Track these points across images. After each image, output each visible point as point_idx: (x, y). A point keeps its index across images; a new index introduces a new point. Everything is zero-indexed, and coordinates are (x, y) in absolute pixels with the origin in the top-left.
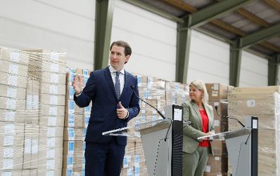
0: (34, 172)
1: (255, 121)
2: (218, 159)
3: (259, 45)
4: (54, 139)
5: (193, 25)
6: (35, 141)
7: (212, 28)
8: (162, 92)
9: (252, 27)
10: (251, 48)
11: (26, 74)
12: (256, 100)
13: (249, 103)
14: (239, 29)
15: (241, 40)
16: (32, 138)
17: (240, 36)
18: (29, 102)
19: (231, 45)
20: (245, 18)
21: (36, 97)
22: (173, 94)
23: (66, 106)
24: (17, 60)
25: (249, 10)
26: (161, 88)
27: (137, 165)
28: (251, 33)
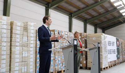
0: (26, 62)
1: (99, 44)
2: (84, 56)
3: (92, 23)
4: (32, 52)
5: (73, 16)
6: (26, 52)
7: (79, 18)
8: (67, 36)
9: (90, 17)
10: (90, 23)
11: (22, 30)
12: (96, 38)
13: (93, 39)
14: (86, 18)
15: (87, 21)
16: (25, 51)
17: (87, 20)
18: (24, 39)
19: (84, 22)
20: (88, 15)
21: (26, 38)
22: (70, 36)
23: (36, 40)
24: (20, 25)
25: (89, 12)
26: (66, 34)
27: (59, 59)
28: (89, 19)
